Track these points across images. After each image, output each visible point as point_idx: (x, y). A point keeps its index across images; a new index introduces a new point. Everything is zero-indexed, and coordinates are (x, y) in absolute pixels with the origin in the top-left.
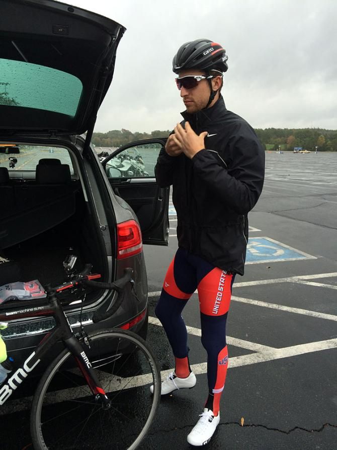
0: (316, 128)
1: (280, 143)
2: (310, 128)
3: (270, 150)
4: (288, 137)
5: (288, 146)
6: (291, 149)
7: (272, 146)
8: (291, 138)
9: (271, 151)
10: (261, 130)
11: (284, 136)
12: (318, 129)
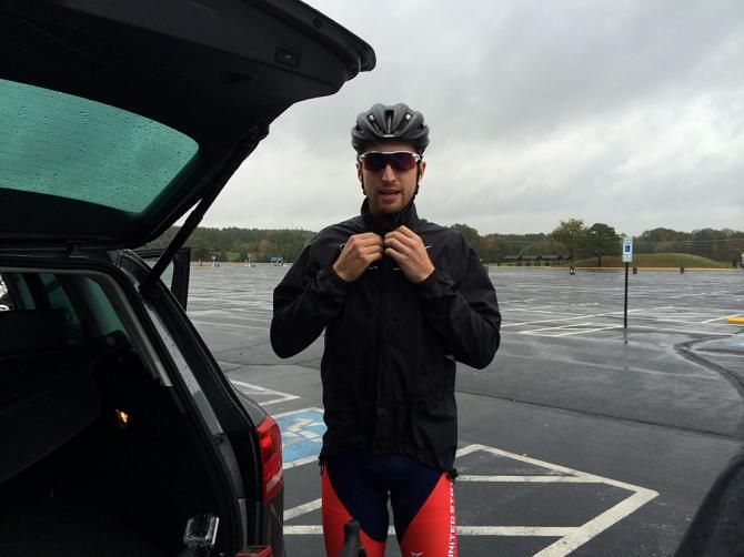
0: (299, 229)
1: (249, 251)
2: (290, 229)
3: (235, 261)
4: (259, 241)
5: (261, 255)
6: (266, 260)
7: (238, 255)
8: (264, 243)
9: (236, 264)
10: (217, 230)
11: (254, 241)
12: (302, 231)
